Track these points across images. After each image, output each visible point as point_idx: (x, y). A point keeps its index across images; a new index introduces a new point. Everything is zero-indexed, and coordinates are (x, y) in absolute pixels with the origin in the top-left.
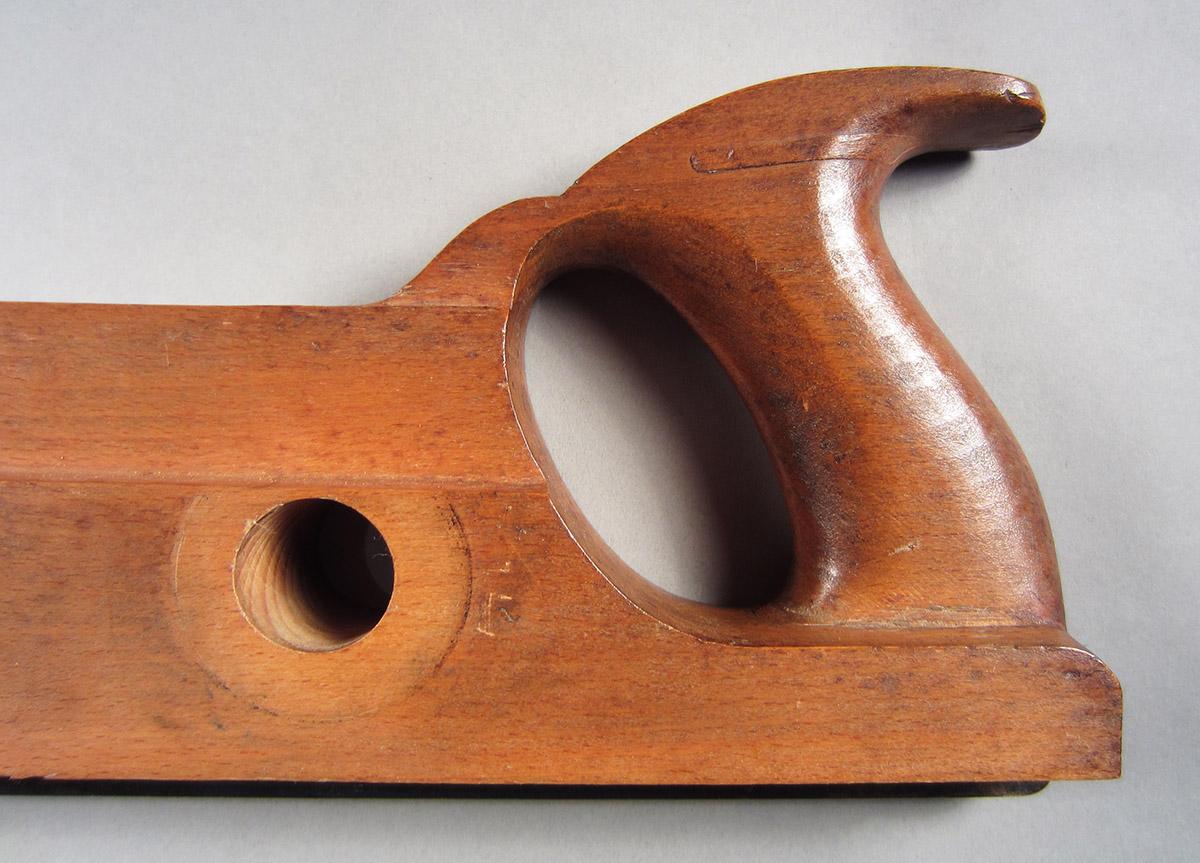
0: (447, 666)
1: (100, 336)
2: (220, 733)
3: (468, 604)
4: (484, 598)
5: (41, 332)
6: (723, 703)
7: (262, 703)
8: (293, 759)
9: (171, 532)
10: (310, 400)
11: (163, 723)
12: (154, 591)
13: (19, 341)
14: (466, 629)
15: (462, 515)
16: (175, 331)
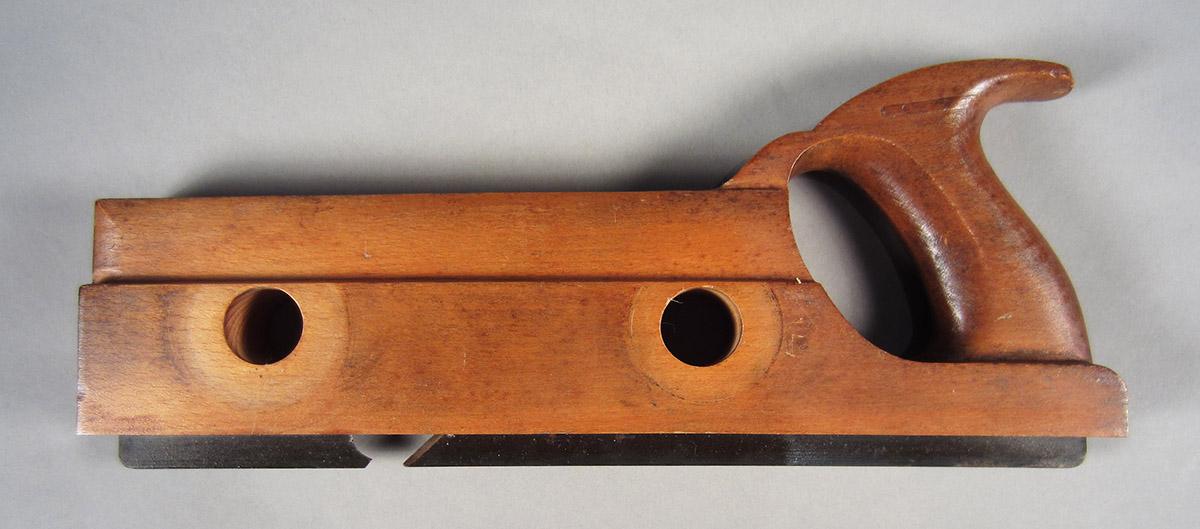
0: (770, 373)
1: (578, 208)
2: (655, 408)
3: (781, 340)
4: (789, 337)
5: (548, 207)
6: (915, 391)
7: (677, 393)
8: (693, 421)
9: (629, 305)
10: (690, 238)
11: (626, 404)
12: (621, 336)
13: (536, 212)
14: (781, 353)
15: (777, 294)
16: (617, 205)
